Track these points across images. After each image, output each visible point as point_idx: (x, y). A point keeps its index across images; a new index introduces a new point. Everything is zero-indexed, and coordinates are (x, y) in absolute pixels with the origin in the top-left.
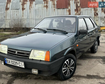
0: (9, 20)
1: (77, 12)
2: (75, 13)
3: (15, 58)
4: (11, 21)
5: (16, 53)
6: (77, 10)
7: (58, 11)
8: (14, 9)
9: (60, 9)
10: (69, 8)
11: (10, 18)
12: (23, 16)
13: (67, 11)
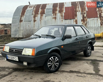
0: (22, 30)
1: (84, 22)
2: (82, 23)
3: (13, 54)
4: (24, 32)
5: (14, 51)
6: (83, 20)
7: (65, 21)
8: (27, 21)
9: (67, 19)
10: (76, 18)
11: (23, 29)
12: (34, 27)
13: (74, 22)
